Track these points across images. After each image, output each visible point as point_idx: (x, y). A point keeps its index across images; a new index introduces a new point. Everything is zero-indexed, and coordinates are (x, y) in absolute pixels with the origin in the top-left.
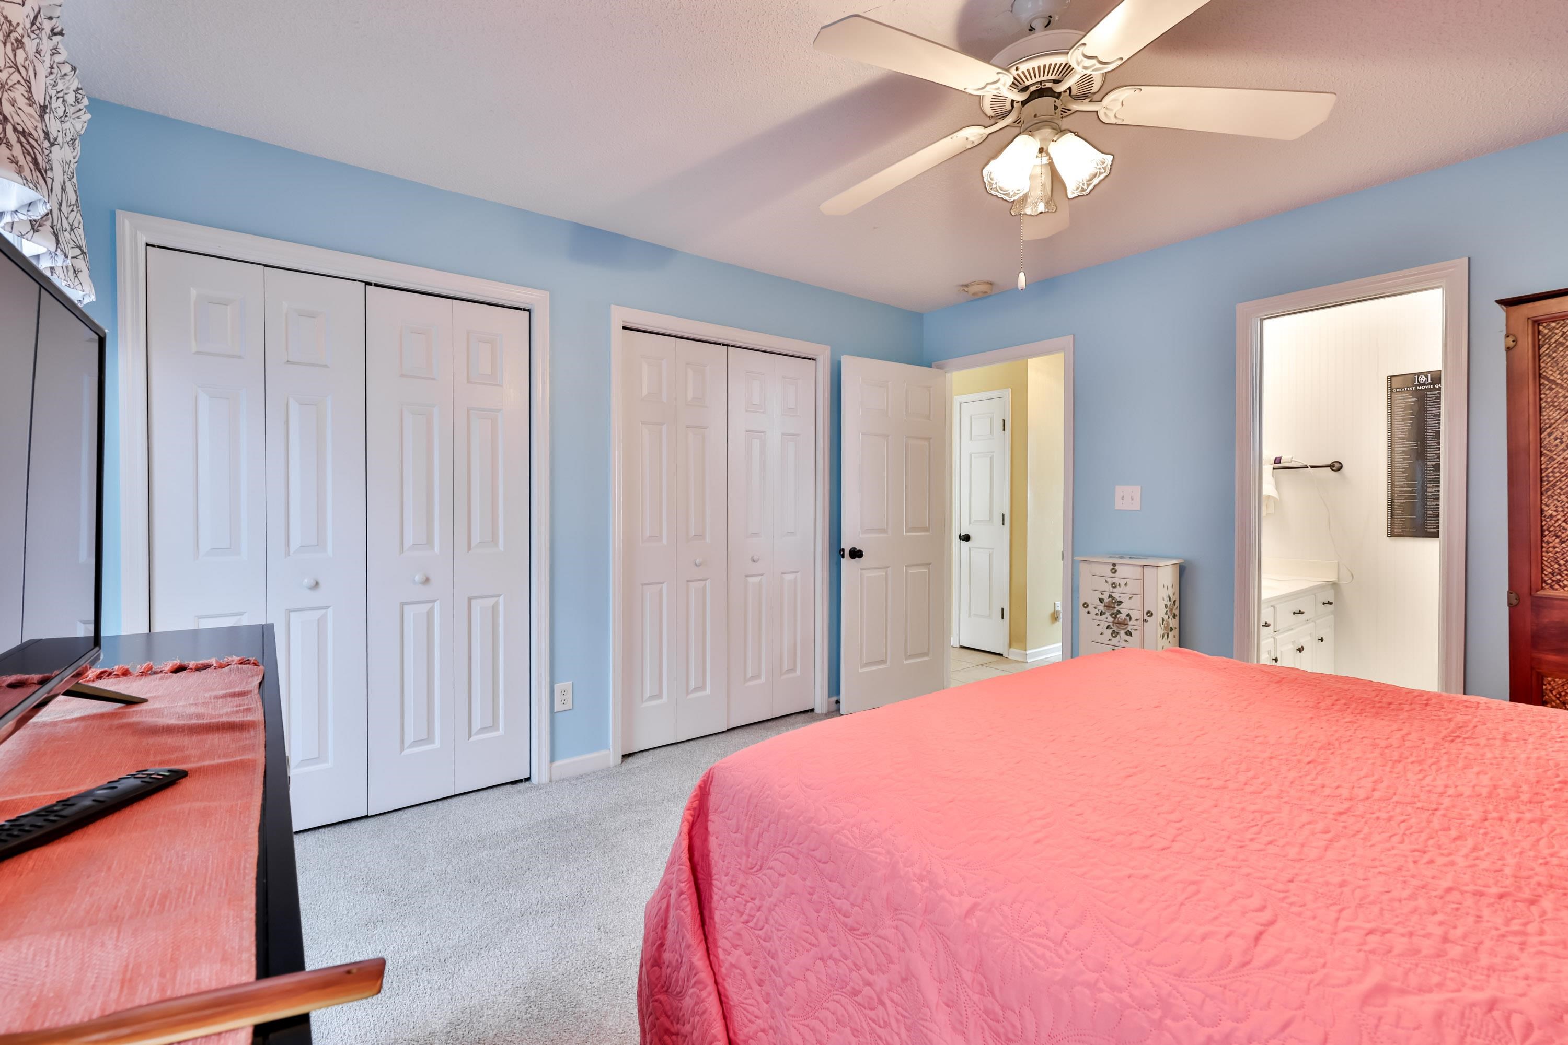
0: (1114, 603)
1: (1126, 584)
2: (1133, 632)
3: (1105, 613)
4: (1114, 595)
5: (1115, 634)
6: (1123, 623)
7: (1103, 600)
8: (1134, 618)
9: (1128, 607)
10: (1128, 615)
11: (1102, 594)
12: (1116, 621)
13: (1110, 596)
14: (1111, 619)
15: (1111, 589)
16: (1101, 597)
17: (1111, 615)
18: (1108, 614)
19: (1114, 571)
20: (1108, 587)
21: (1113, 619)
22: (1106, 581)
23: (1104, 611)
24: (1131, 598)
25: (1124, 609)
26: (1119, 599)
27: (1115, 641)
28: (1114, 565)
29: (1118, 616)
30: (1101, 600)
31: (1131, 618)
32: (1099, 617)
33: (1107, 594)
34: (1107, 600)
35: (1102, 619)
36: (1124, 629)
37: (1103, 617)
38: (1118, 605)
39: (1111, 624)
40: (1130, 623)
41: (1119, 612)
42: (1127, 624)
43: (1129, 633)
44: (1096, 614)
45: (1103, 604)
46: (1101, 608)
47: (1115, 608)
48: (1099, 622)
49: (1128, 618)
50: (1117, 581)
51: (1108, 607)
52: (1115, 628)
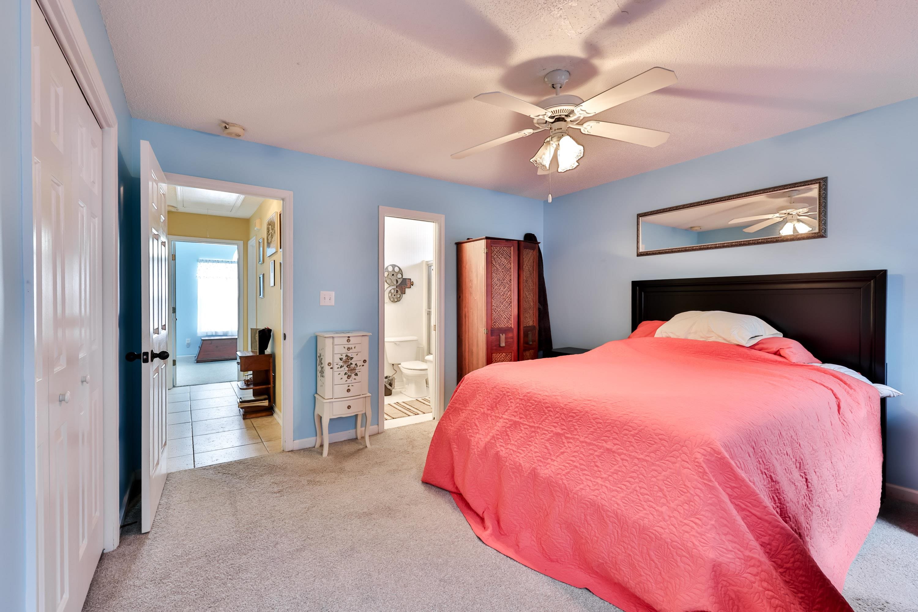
0: (349, 359)
1: (355, 347)
2: (358, 373)
3: (343, 366)
4: (348, 355)
5: (349, 377)
6: (354, 369)
7: (342, 358)
8: (358, 365)
9: (356, 360)
10: (356, 364)
11: (341, 355)
12: (350, 369)
13: (347, 356)
14: (347, 369)
15: (347, 351)
16: (341, 357)
17: (347, 367)
18: (345, 367)
19: (348, 341)
20: (345, 351)
21: (348, 369)
22: (344, 348)
23: (342, 365)
24: (357, 354)
25: (353, 362)
26: (351, 356)
27: (349, 381)
28: (349, 337)
29: (351, 366)
30: (341, 359)
31: (357, 366)
32: (340, 369)
33: (344, 355)
34: (344, 358)
35: (342, 370)
36: (354, 373)
37: (343, 368)
38: (351, 360)
39: (347, 372)
40: (357, 369)
41: (351, 364)
42: (355, 370)
43: (356, 375)
44: (338, 368)
45: (342, 361)
46: (341, 363)
47: (349, 362)
48: (339, 372)
49: (356, 366)
50: (350, 346)
51: (345, 362)
52: (349, 374)
